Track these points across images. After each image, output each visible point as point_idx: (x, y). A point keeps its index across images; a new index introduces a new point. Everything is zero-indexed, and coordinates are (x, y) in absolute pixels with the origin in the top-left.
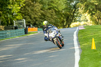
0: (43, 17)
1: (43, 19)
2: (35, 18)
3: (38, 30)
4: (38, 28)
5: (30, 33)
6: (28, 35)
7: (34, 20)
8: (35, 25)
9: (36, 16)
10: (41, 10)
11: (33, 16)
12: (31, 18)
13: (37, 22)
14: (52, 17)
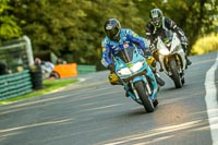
0: (93, 24)
1: (95, 30)
2: (64, 30)
3: (80, 72)
4: (79, 63)
6: (44, 92)
7: (62, 36)
8: (66, 54)
9: (69, 23)
11: (57, 24)
12: (50, 31)
13: (73, 46)
14: (127, 21)
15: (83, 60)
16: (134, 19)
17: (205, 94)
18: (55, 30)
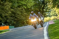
2: (5, 17)
9: (7, 15)
10: (11, 8)
13: (8, 21)
14: (22, 14)
15: (10, 25)
17: (44, 34)
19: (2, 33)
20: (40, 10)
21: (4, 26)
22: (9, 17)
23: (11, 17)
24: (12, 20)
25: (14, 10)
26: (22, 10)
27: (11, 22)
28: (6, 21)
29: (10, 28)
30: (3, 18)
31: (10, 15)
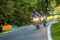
2: (8, 16)
5: (4, 31)
10: (14, 7)
14: (25, 13)
15: (13, 24)
16: (27, 13)
17: (47, 33)
18: (6, 16)
19: (5, 33)
20: (43, 9)
21: (7, 25)
22: (12, 17)
23: (14, 16)
24: (15, 19)
25: (17, 9)
26: (25, 9)
27: (14, 21)
28: (9, 21)
29: (13, 27)
30: (6, 17)
31: (13, 14)
